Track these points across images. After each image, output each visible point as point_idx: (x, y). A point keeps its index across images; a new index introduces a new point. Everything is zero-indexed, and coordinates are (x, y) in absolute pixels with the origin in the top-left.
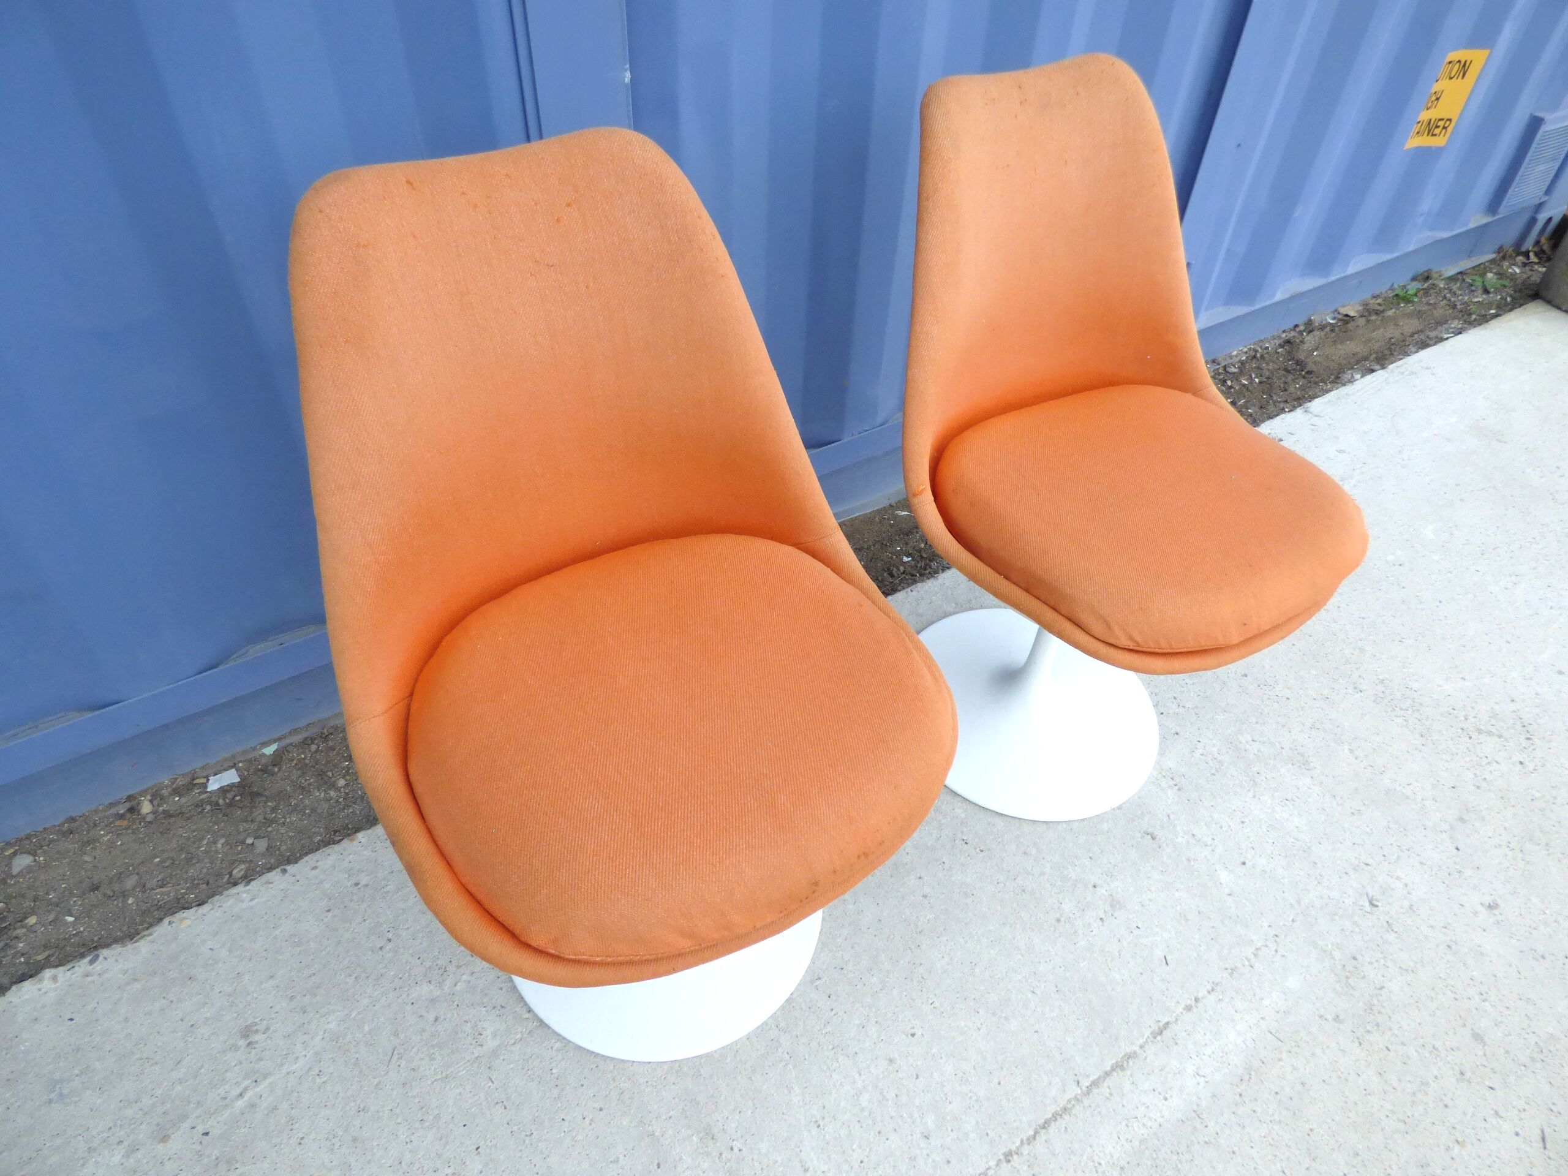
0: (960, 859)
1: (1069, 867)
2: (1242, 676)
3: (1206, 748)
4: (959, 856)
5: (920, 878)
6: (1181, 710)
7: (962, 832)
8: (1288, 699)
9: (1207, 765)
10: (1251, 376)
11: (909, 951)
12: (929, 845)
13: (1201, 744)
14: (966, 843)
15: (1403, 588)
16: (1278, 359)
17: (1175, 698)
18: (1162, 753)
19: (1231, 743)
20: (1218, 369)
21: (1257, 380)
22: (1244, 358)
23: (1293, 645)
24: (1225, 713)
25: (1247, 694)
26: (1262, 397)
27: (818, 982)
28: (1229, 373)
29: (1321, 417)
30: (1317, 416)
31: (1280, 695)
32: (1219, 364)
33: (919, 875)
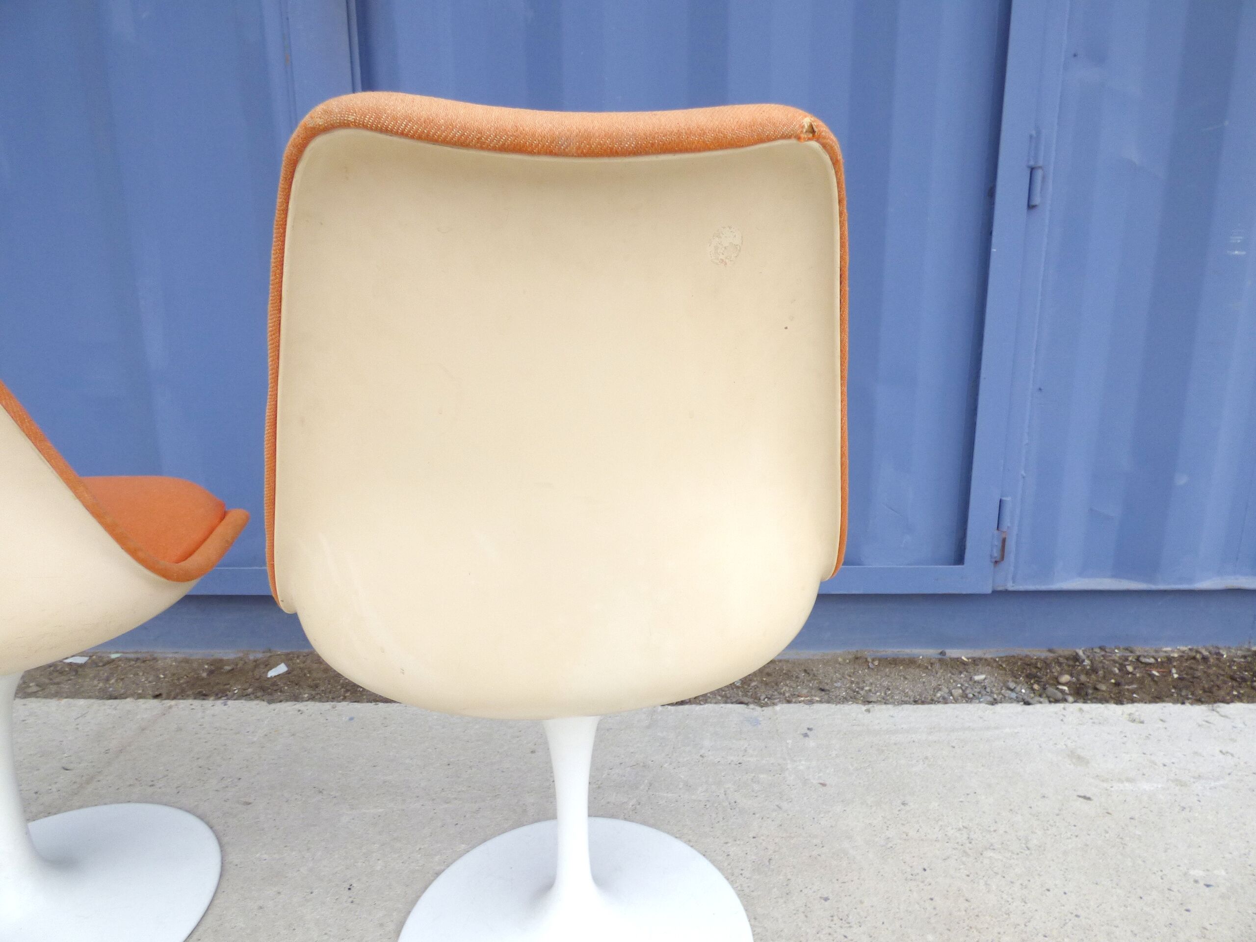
0: (327, 898)
2: (821, 898)
4: (329, 895)
7: (359, 880)
10: (1170, 671)
12: (322, 874)
14: (349, 889)
15: (1188, 910)
16: (1230, 667)
20: (1128, 656)
21: (1176, 676)
22: (1176, 655)
23: (932, 899)
25: (806, 916)
26: (1170, 690)
28: (1141, 662)
29: (1230, 718)
30: (1222, 716)
31: (850, 938)
32: (1131, 652)
33: (281, 891)
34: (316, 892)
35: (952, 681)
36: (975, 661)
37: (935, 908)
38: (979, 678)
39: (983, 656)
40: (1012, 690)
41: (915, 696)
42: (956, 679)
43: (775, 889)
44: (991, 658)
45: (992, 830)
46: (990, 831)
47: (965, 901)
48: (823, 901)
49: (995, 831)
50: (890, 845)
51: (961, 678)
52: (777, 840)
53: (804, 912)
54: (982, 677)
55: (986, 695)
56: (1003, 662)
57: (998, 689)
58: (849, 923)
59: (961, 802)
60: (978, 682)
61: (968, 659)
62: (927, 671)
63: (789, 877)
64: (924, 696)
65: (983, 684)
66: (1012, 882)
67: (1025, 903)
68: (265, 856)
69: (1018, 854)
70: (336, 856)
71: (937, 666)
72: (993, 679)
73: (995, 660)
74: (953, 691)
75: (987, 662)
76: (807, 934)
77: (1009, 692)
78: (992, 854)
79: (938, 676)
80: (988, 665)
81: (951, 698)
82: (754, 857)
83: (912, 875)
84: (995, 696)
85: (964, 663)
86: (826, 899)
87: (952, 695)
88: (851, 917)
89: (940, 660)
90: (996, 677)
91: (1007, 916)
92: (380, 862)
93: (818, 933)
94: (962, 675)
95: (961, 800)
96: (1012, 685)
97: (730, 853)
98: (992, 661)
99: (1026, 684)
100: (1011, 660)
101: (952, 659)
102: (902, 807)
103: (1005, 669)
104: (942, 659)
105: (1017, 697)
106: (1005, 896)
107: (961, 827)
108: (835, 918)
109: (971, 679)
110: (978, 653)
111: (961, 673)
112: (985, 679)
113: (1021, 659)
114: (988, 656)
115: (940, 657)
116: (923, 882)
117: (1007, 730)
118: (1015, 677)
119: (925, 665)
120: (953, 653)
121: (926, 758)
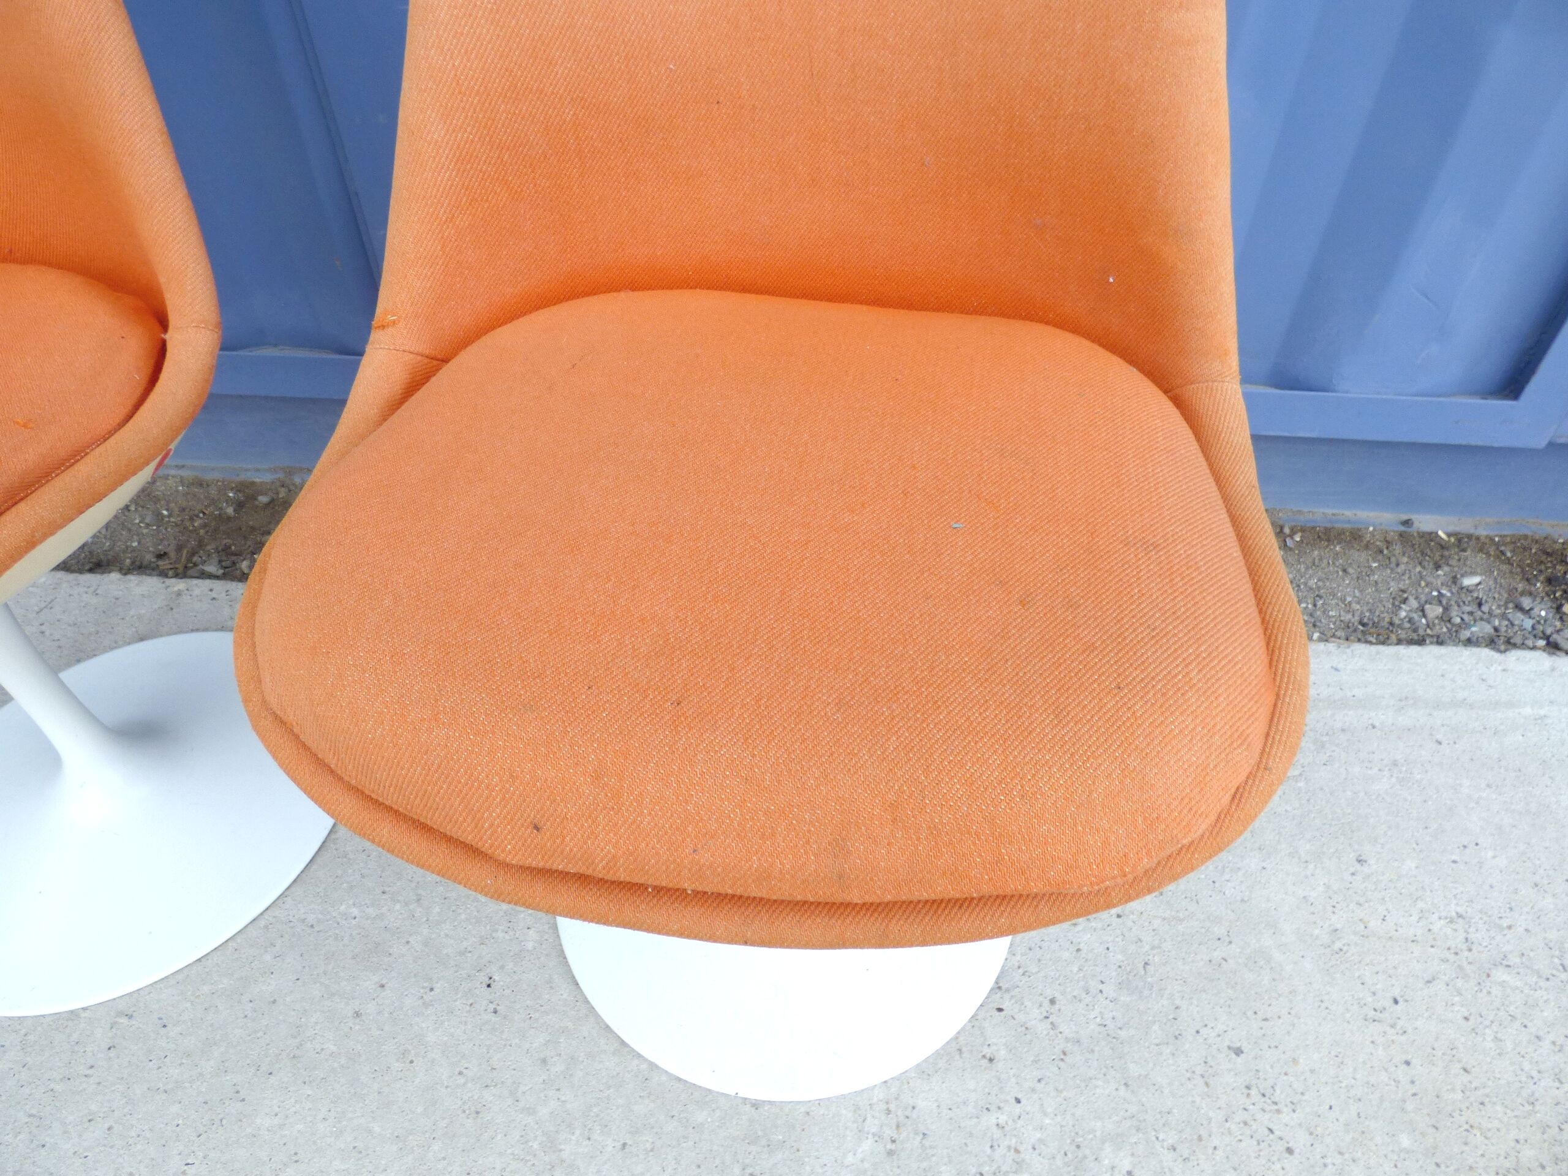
0: (455, 1001)
1: (577, 1132)
2: (1229, 1048)
3: (1020, 1123)
4: (459, 996)
5: (382, 986)
6: (1043, 1028)
7: (502, 967)
8: (1290, 1151)
9: (989, 1151)
11: (253, 1070)
12: (445, 952)
13: (1017, 1109)
14: (489, 986)
17: (1053, 1002)
18: (927, 1070)
19: (1078, 1147)
23: (1408, 1063)
24: (1123, 1088)
25: (1207, 1084)
27: (124, 1020)
31: (1277, 1133)
33: (384, 982)
34: (438, 987)
35: (1423, 584)
36: (1461, 541)
37: (1413, 1082)
38: (1469, 581)
39: (1472, 531)
40: (1527, 612)
41: (1362, 613)
42: (1429, 579)
43: (1156, 1027)
44: (1487, 537)
45: (1505, 925)
46: (1501, 928)
47: (1462, 1072)
48: (1234, 1056)
49: (1510, 927)
50: (1338, 945)
51: (1438, 576)
52: (1157, 923)
53: (1202, 1076)
54: (1476, 580)
55: (1482, 619)
56: (1505, 544)
57: (1499, 607)
58: (1275, 1103)
59: (1454, 862)
60: (1469, 590)
61: (1449, 535)
62: (1380, 557)
63: (1178, 1002)
64: (1377, 613)
65: (1475, 595)
66: (1538, 1038)
67: (1561, 1083)
68: (355, 911)
69: (1548, 979)
70: (463, 916)
71: (1398, 549)
72: (1491, 583)
73: (1492, 539)
74: (1427, 607)
75: (1481, 545)
76: (1210, 1120)
77: (1520, 615)
78: (1506, 977)
79: (1399, 570)
80: (1481, 550)
81: (1424, 621)
82: (1120, 957)
83: (1375, 1010)
84: (1497, 623)
85: (1443, 546)
86: (1238, 1052)
87: (1424, 616)
88: (1278, 1091)
89: (1401, 535)
90: (1495, 579)
91: (1529, 1108)
92: (531, 932)
93: (1226, 1121)
94: (1440, 572)
95: (1454, 857)
96: (1526, 602)
97: (1081, 946)
98: (1487, 541)
99: (1546, 599)
100: (1521, 543)
101: (1422, 535)
102: (1358, 866)
103: (1509, 561)
104: (1405, 532)
105: (1533, 627)
106: (1527, 1066)
107: (1454, 914)
108: (1254, 1092)
109: (1455, 580)
110: (1465, 525)
111: (1438, 567)
112: (1480, 583)
113: (1537, 542)
114: (1482, 532)
115: (1402, 528)
116: (1393, 1026)
117: (1528, 711)
118: (1528, 580)
119: (1378, 543)
120: (1425, 522)
121: (1395, 764)
